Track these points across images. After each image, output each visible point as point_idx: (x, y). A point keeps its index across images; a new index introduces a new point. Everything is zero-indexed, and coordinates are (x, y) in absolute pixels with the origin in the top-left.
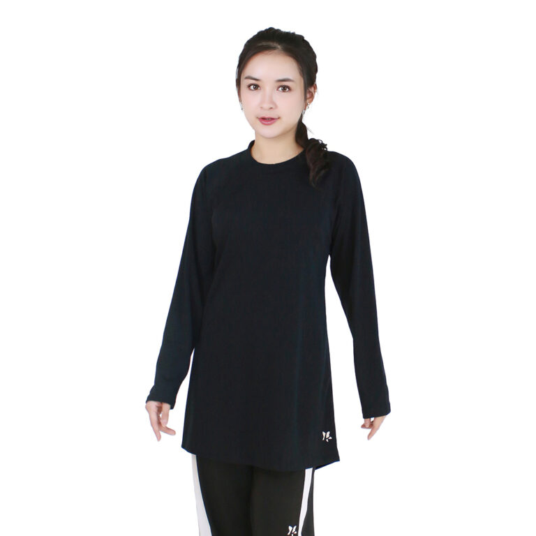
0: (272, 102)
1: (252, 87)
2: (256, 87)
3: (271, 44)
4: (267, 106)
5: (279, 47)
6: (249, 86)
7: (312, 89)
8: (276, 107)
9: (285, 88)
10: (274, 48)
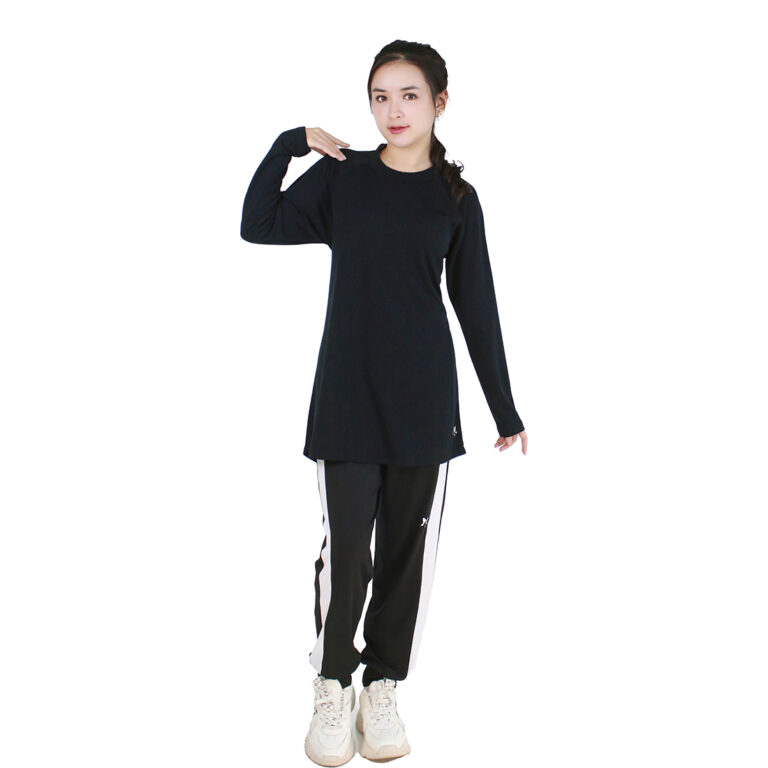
0: (400, 112)
1: (380, 99)
2: (385, 98)
3: (395, 55)
4: (394, 115)
5: (402, 56)
6: (378, 98)
7: (442, 95)
8: (404, 115)
9: (412, 96)
10: (397, 58)
